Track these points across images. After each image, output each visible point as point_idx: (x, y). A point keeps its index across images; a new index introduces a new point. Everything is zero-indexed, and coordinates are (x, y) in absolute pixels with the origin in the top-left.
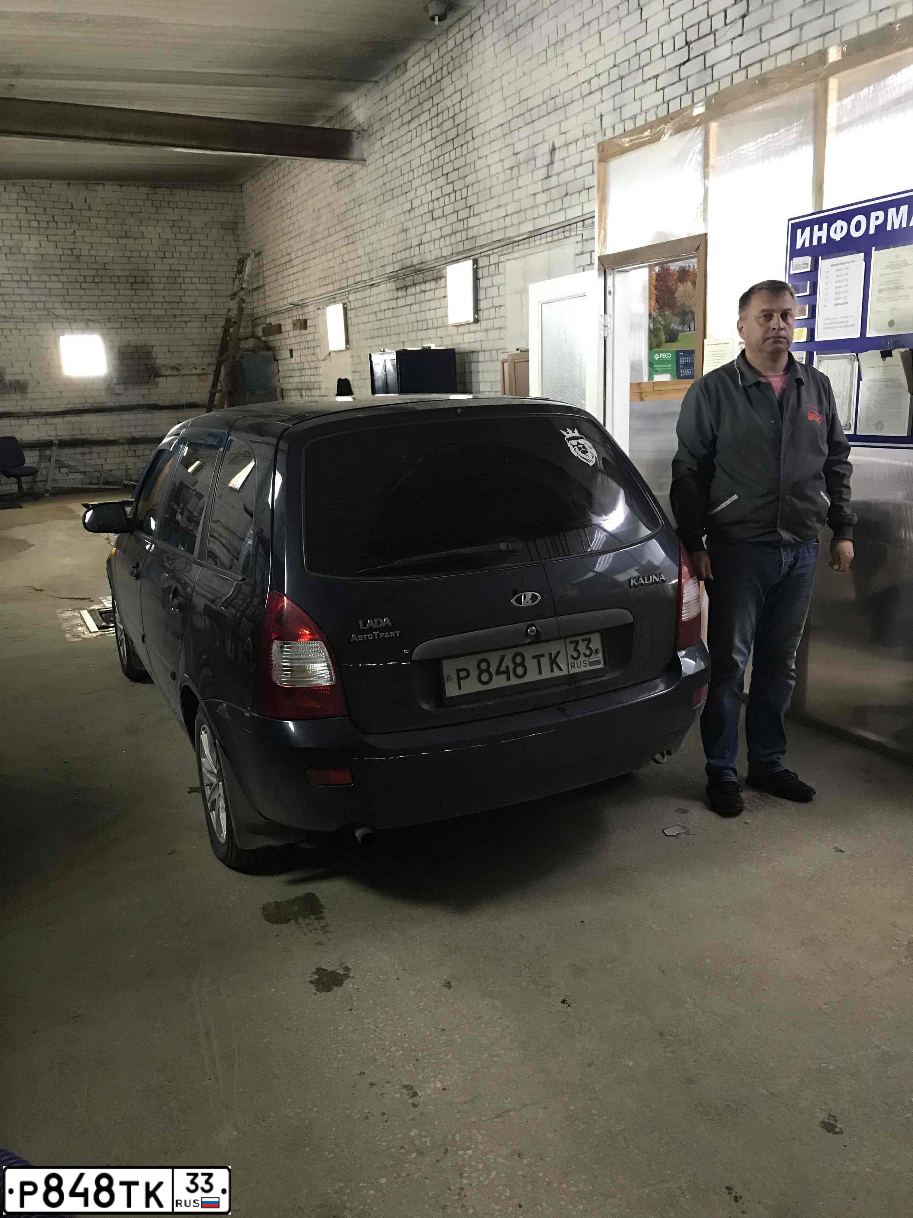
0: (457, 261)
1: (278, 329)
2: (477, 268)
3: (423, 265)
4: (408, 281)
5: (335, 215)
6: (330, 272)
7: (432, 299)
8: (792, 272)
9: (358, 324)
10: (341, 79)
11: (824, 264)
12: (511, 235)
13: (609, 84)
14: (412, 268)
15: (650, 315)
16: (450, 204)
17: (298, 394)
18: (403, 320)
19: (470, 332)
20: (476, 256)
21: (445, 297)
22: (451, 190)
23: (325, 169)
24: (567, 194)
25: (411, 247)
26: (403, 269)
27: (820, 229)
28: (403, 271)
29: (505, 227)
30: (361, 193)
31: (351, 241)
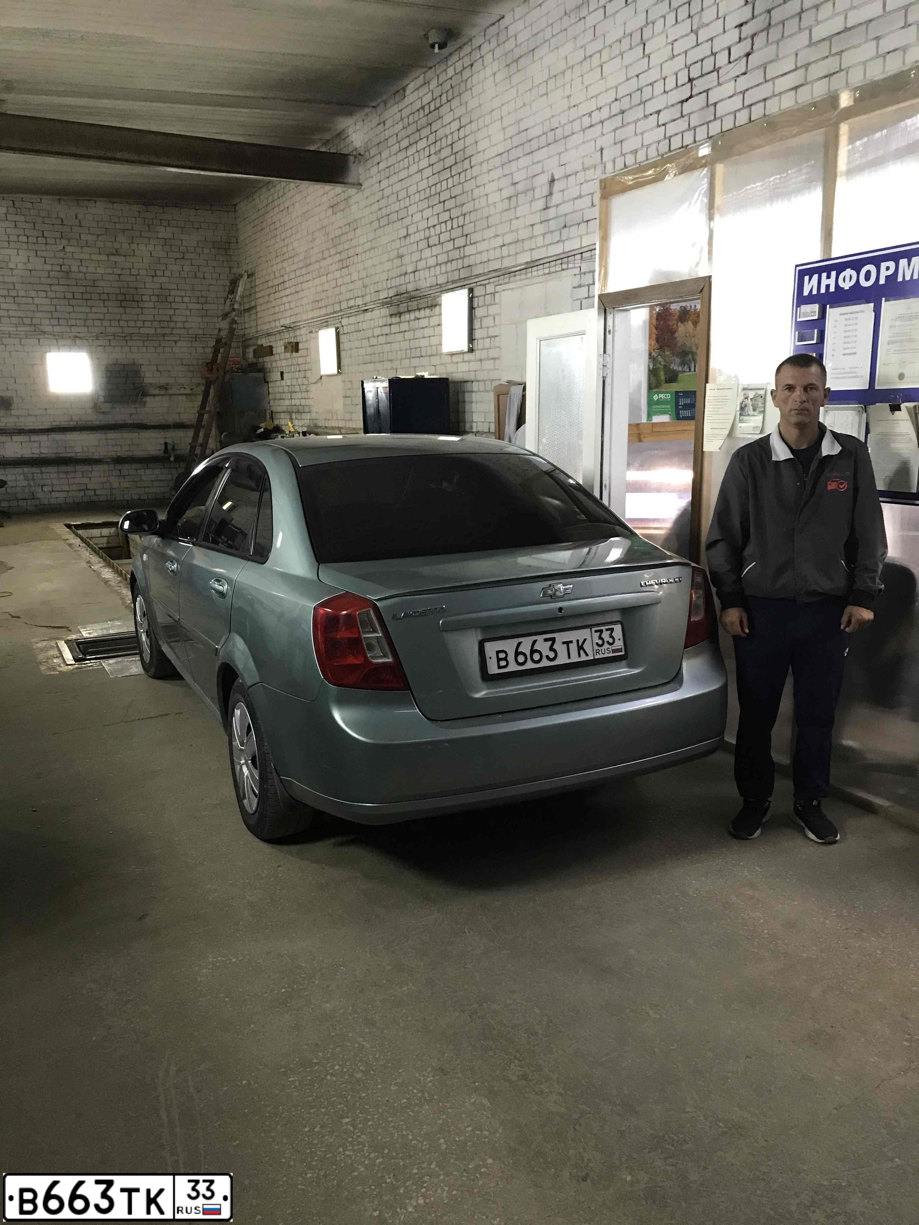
0: (452, 290)
1: (270, 351)
2: (472, 297)
3: (418, 292)
4: (403, 307)
5: (330, 238)
6: (323, 295)
7: (426, 327)
8: (798, 320)
9: (351, 349)
10: (339, 104)
11: (832, 313)
12: (508, 265)
13: (610, 118)
14: (406, 295)
15: (650, 354)
16: (446, 231)
17: (289, 417)
18: (396, 346)
19: (464, 361)
20: (471, 285)
21: (439, 325)
22: (448, 218)
23: (321, 192)
24: (565, 226)
25: (406, 273)
26: (397, 295)
27: (828, 277)
28: (397, 297)
29: (502, 257)
30: (356, 218)
31: (345, 265)
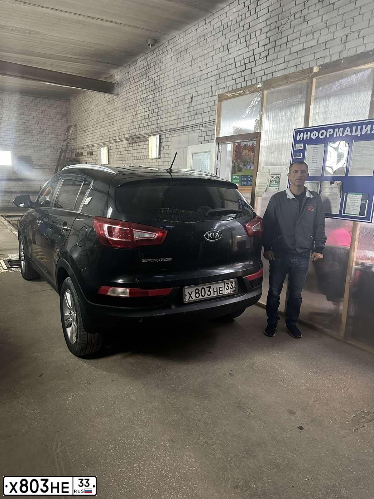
0: (153, 135)
1: (82, 154)
2: (161, 138)
3: (140, 135)
4: (134, 141)
5: (106, 114)
6: (103, 135)
7: (143, 148)
8: (295, 149)
9: (113, 155)
10: (112, 64)
11: (308, 147)
12: (174, 127)
13: (215, 75)
14: (135, 136)
15: (233, 161)
16: (151, 114)
18: (131, 155)
19: (157, 162)
20: (160, 134)
21: (148, 148)
22: (152, 109)
23: (103, 96)
24: (196, 114)
25: (135, 128)
26: (132, 136)
27: (307, 134)
29: (172, 124)
30: (117, 107)
31: (112, 124)
